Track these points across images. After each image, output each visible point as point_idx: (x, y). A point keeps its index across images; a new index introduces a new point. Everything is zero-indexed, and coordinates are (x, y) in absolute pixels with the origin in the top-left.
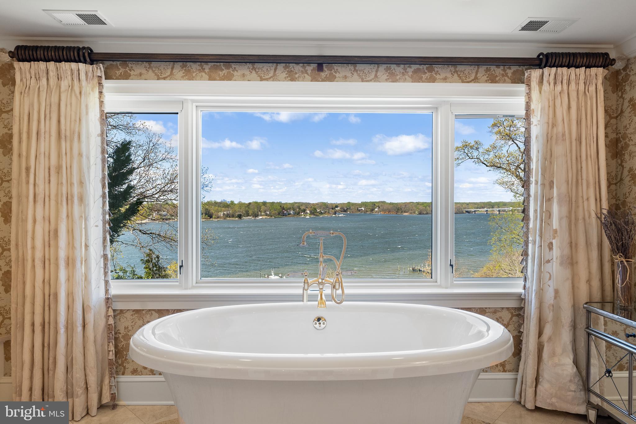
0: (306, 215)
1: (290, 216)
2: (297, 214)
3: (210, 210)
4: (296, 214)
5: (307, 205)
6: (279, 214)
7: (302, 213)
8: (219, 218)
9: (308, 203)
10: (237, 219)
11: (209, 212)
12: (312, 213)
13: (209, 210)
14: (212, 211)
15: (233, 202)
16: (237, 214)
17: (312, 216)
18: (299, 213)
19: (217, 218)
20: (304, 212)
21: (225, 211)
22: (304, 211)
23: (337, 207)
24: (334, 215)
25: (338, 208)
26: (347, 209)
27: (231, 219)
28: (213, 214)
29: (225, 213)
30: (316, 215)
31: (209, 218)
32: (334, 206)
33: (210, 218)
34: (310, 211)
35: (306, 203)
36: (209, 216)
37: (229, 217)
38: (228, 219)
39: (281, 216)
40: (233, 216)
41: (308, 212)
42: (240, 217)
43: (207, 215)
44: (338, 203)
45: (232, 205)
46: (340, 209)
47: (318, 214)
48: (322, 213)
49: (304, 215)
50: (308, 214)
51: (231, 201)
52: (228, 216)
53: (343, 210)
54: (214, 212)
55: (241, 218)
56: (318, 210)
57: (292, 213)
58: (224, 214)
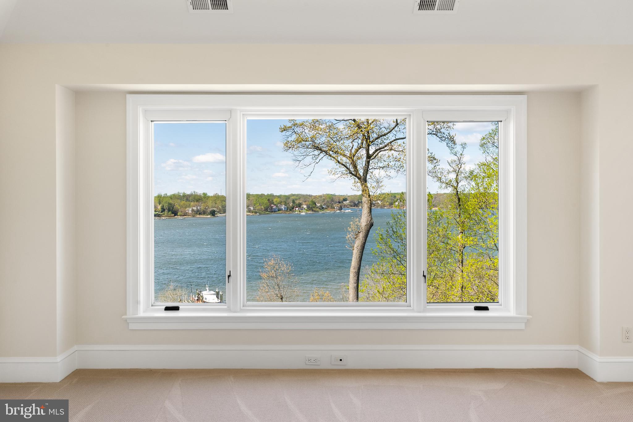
0: (302, 211)
1: (280, 212)
2: (290, 210)
3: (175, 205)
4: (288, 210)
5: (306, 197)
6: (266, 210)
7: (297, 209)
8: (186, 215)
9: (309, 196)
10: (209, 216)
11: (173, 208)
12: (309, 208)
13: (173, 206)
14: (177, 206)
15: (206, 194)
16: (209, 210)
17: (310, 212)
18: (293, 208)
19: (184, 215)
20: (300, 207)
21: (194, 207)
22: (299, 205)
23: (345, 200)
24: (338, 211)
25: (347, 201)
26: (359, 202)
27: (201, 216)
28: (178, 210)
29: (195, 208)
30: (315, 211)
31: (173, 215)
32: (341, 199)
33: (175, 216)
34: (307, 206)
35: (307, 195)
36: (173, 213)
37: (200, 214)
38: (198, 216)
39: (268, 213)
40: (204, 213)
41: (305, 207)
42: (213, 213)
43: (170, 212)
44: (349, 195)
45: (205, 198)
46: (350, 202)
47: (318, 209)
48: (323, 208)
49: (300, 211)
50: (305, 209)
51: (204, 194)
52: (199, 212)
53: (352, 204)
54: (179, 207)
55: (214, 216)
56: (318, 205)
57: (283, 208)
58: (193, 210)
